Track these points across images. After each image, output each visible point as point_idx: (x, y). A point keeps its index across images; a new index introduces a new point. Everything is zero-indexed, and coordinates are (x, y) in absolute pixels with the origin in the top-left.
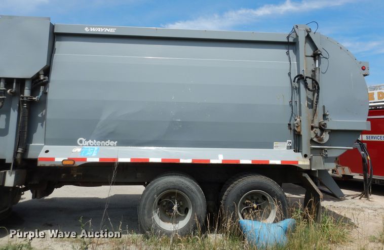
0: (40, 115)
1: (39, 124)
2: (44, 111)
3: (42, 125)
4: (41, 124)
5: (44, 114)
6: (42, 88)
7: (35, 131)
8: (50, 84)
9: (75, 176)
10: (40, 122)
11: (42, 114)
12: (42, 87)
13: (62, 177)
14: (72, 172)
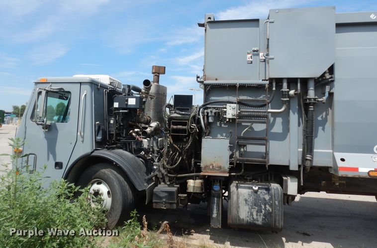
0: (319, 118)
1: (320, 128)
2: (324, 114)
3: (323, 129)
4: (322, 127)
5: (324, 117)
6: (327, 89)
7: (316, 136)
8: (335, 83)
9: (337, 184)
10: (320, 126)
11: (322, 117)
12: (327, 86)
13: (322, 185)
14: (333, 179)
